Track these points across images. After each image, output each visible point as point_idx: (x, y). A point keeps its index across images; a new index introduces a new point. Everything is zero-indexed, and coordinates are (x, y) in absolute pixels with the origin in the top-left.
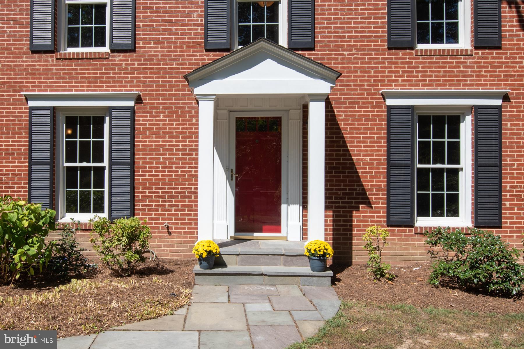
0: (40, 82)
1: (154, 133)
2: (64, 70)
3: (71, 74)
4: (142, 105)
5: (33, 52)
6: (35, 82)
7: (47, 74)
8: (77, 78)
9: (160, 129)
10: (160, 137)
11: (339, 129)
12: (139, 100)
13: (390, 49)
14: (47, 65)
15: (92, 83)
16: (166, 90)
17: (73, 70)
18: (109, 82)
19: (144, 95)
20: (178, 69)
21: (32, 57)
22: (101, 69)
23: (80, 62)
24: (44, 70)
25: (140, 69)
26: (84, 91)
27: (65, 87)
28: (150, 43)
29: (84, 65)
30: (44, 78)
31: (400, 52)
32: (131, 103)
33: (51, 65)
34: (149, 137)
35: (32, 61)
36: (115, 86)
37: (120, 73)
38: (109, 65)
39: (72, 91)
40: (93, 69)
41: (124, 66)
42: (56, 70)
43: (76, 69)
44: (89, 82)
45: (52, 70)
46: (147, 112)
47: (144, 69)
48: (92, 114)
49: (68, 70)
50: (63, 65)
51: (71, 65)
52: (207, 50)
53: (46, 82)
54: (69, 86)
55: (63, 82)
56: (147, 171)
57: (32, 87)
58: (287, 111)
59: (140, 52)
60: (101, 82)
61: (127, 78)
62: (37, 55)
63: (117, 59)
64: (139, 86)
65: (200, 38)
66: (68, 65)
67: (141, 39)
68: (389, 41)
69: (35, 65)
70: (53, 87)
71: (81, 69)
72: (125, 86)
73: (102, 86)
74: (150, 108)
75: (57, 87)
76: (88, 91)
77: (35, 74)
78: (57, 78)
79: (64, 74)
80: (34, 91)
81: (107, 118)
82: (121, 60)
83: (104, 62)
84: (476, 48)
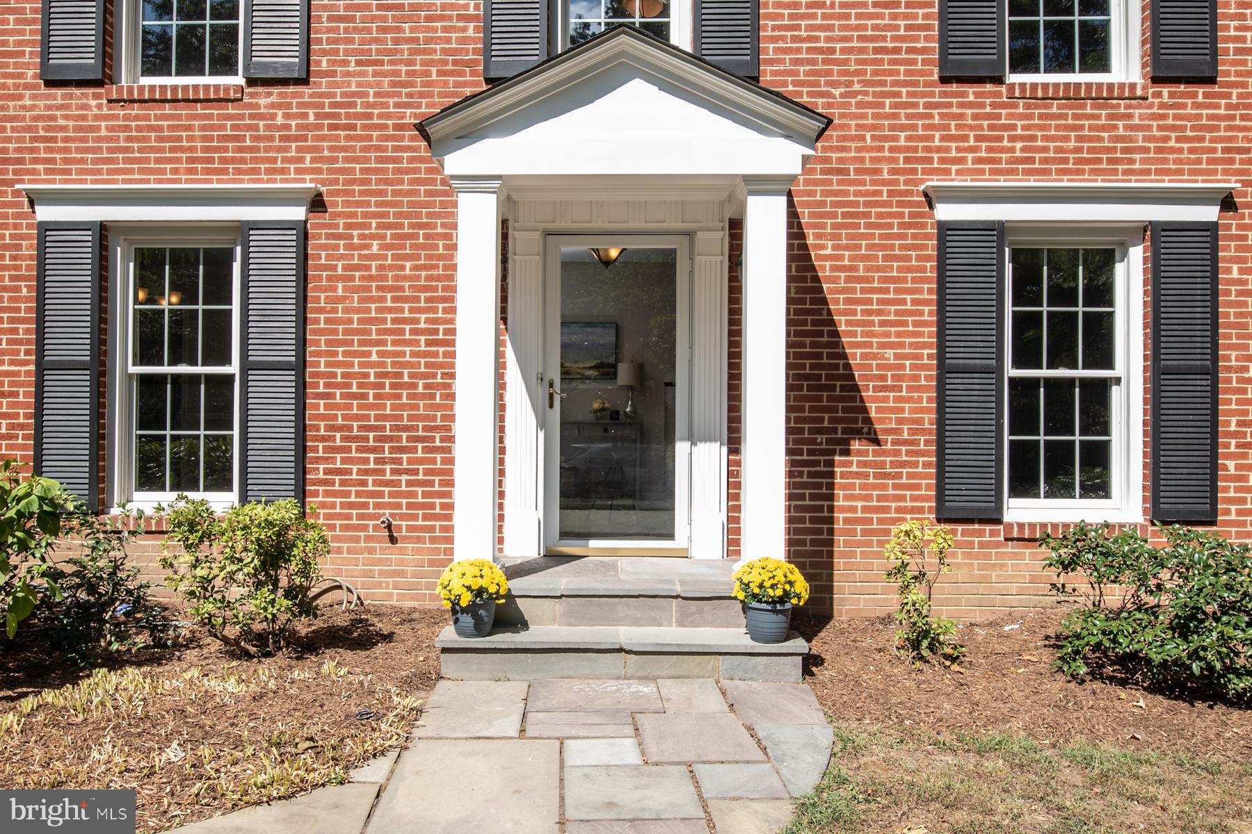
0: (66, 161)
1: (357, 289)
2: (128, 128)
3: (147, 139)
4: (325, 218)
5: (50, 84)
6: (53, 161)
7: (85, 140)
8: (161, 150)
9: (371, 278)
10: (372, 300)
12: (317, 204)
13: (944, 82)
14: (84, 118)
15: (204, 163)
16: (387, 182)
17: (151, 128)
18: (242, 160)
19: (331, 193)
21: (47, 97)
22: (223, 127)
23: (168, 109)
24: (76, 129)
25: (320, 127)
27: (131, 171)
28: (346, 63)
29: (178, 117)
30: (78, 150)
31: (972, 90)
32: (297, 213)
33: (96, 118)
34: (342, 299)
35: (48, 107)
36: (257, 171)
37: (271, 138)
38: (242, 117)
40: (203, 128)
41: (280, 120)
42: (109, 128)
43: (160, 128)
45: (98, 128)
46: (339, 237)
47: (332, 127)
48: (199, 244)
49: (139, 128)
50: (126, 118)
51: (147, 118)
52: (490, 82)
53: (82, 161)
54: (142, 171)
55: (126, 161)
56: (337, 386)
57: (47, 171)
58: (690, 234)
59: (321, 84)
60: (223, 160)
61: (287, 149)
62: (60, 92)
63: (263, 101)
64: (319, 171)
65: (473, 51)
66: (137, 118)
67: (324, 53)
68: (944, 63)
69: (53, 118)
70: (99, 172)
71: (171, 128)
72: (283, 171)
73: (225, 171)
74: (348, 226)
75: (110, 172)
76: (187, 181)
77: (54, 139)
78: (110, 150)
79: (129, 139)
80: (52, 181)
81: (238, 252)
82: (273, 106)
83: (231, 110)
84: (1156, 80)
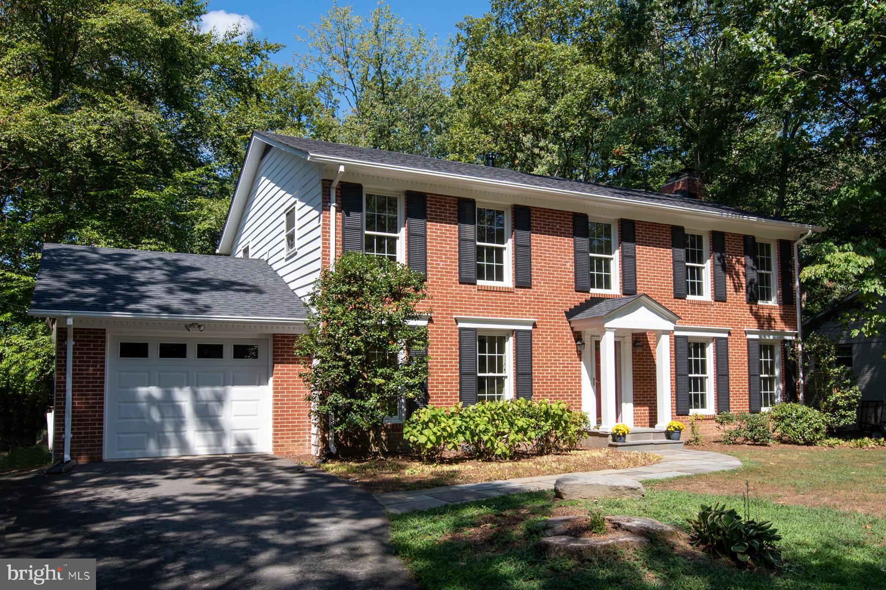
0: (466, 308)
1: (545, 351)
2: (483, 299)
3: (488, 302)
4: (536, 330)
5: (460, 283)
6: (462, 308)
7: (471, 301)
8: (492, 306)
9: (548, 348)
10: (549, 354)
11: (650, 350)
12: (535, 325)
13: (675, 298)
14: (471, 294)
15: (502, 311)
16: (552, 319)
17: (490, 299)
18: (515, 311)
19: (538, 322)
20: (559, 303)
21: (460, 287)
22: (509, 300)
23: (494, 294)
24: (468, 298)
25: (534, 302)
26: (497, 316)
27: (484, 312)
28: (540, 283)
29: (497, 296)
30: (469, 305)
31: (680, 300)
32: (530, 328)
33: (474, 295)
34: (541, 354)
35: (460, 290)
36: (518, 314)
37: (522, 304)
38: (514, 297)
39: (489, 316)
40: (504, 300)
41: (524, 299)
42: (478, 298)
43: (492, 299)
44: (501, 310)
45: (474, 298)
46: (540, 335)
47: (538, 302)
48: (496, 335)
49: (486, 299)
50: (483, 295)
51: (488, 296)
52: (576, 291)
53: (470, 308)
54: (487, 312)
55: (483, 309)
56: (540, 380)
57: (460, 311)
58: (623, 337)
59: (534, 289)
60: (509, 310)
61: (526, 308)
62: (463, 286)
63: (520, 293)
64: (534, 315)
65: (572, 282)
67: (535, 279)
68: (675, 293)
69: (462, 294)
70: (475, 312)
71: (495, 299)
72: (526, 314)
73: (510, 314)
74: (542, 332)
75: (478, 312)
76: (500, 316)
77: (462, 301)
78: (478, 305)
79: (483, 302)
80: (461, 315)
81: (511, 339)
82: (522, 294)
83: (511, 295)
84: (715, 301)
